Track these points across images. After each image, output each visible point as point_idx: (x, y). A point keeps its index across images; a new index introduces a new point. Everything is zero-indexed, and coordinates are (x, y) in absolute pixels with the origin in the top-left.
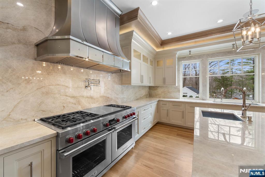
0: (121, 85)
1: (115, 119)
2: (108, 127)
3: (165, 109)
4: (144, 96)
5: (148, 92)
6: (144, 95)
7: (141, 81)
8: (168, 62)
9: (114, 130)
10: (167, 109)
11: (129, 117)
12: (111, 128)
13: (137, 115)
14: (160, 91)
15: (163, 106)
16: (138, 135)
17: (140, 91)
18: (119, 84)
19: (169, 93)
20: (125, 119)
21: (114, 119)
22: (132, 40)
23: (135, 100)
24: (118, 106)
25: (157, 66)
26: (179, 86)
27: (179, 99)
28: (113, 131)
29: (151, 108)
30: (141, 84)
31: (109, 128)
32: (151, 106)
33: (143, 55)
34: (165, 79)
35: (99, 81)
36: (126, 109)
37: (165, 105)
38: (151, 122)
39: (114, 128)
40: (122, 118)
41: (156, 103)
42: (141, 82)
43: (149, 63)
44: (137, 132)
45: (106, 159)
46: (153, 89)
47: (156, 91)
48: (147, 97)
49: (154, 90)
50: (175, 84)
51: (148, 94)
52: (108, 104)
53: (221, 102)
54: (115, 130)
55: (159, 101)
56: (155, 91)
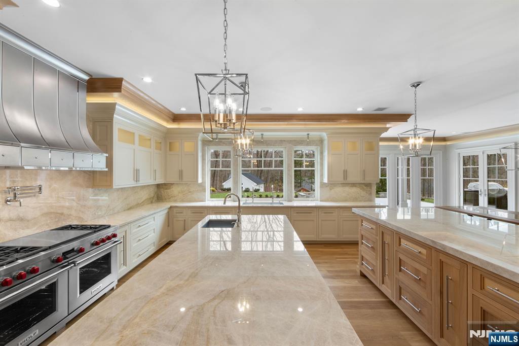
0: (92, 188)
1: (76, 249)
2: (61, 263)
3: (180, 219)
4: (146, 200)
5: (156, 193)
6: (144, 199)
7: (136, 180)
8: (188, 146)
9: (73, 265)
10: (183, 219)
11: (104, 242)
12: (67, 263)
13: (122, 236)
14: (175, 190)
15: (178, 214)
16: (125, 267)
17: (135, 193)
18: (88, 187)
19: (189, 193)
20: (95, 247)
21: (73, 249)
22: (115, 116)
23: (124, 211)
24: (83, 227)
25: (170, 150)
26: (204, 182)
27: (205, 201)
28: (71, 267)
29: (154, 220)
30: (136, 183)
31: (63, 264)
32: (154, 218)
33: (139, 135)
34: (182, 171)
35: (40, 189)
36: (98, 231)
37: (182, 213)
38: (154, 243)
39: (74, 263)
40: (89, 245)
41: (166, 211)
42: (134, 180)
43: (152, 147)
44: (123, 263)
45: (58, 311)
46: (164, 187)
47: (169, 191)
48: (152, 202)
49: (166, 189)
50: (197, 181)
51: (156, 196)
52: (60, 225)
53: (253, 203)
54: (75, 266)
55: (171, 207)
56: (167, 191)
